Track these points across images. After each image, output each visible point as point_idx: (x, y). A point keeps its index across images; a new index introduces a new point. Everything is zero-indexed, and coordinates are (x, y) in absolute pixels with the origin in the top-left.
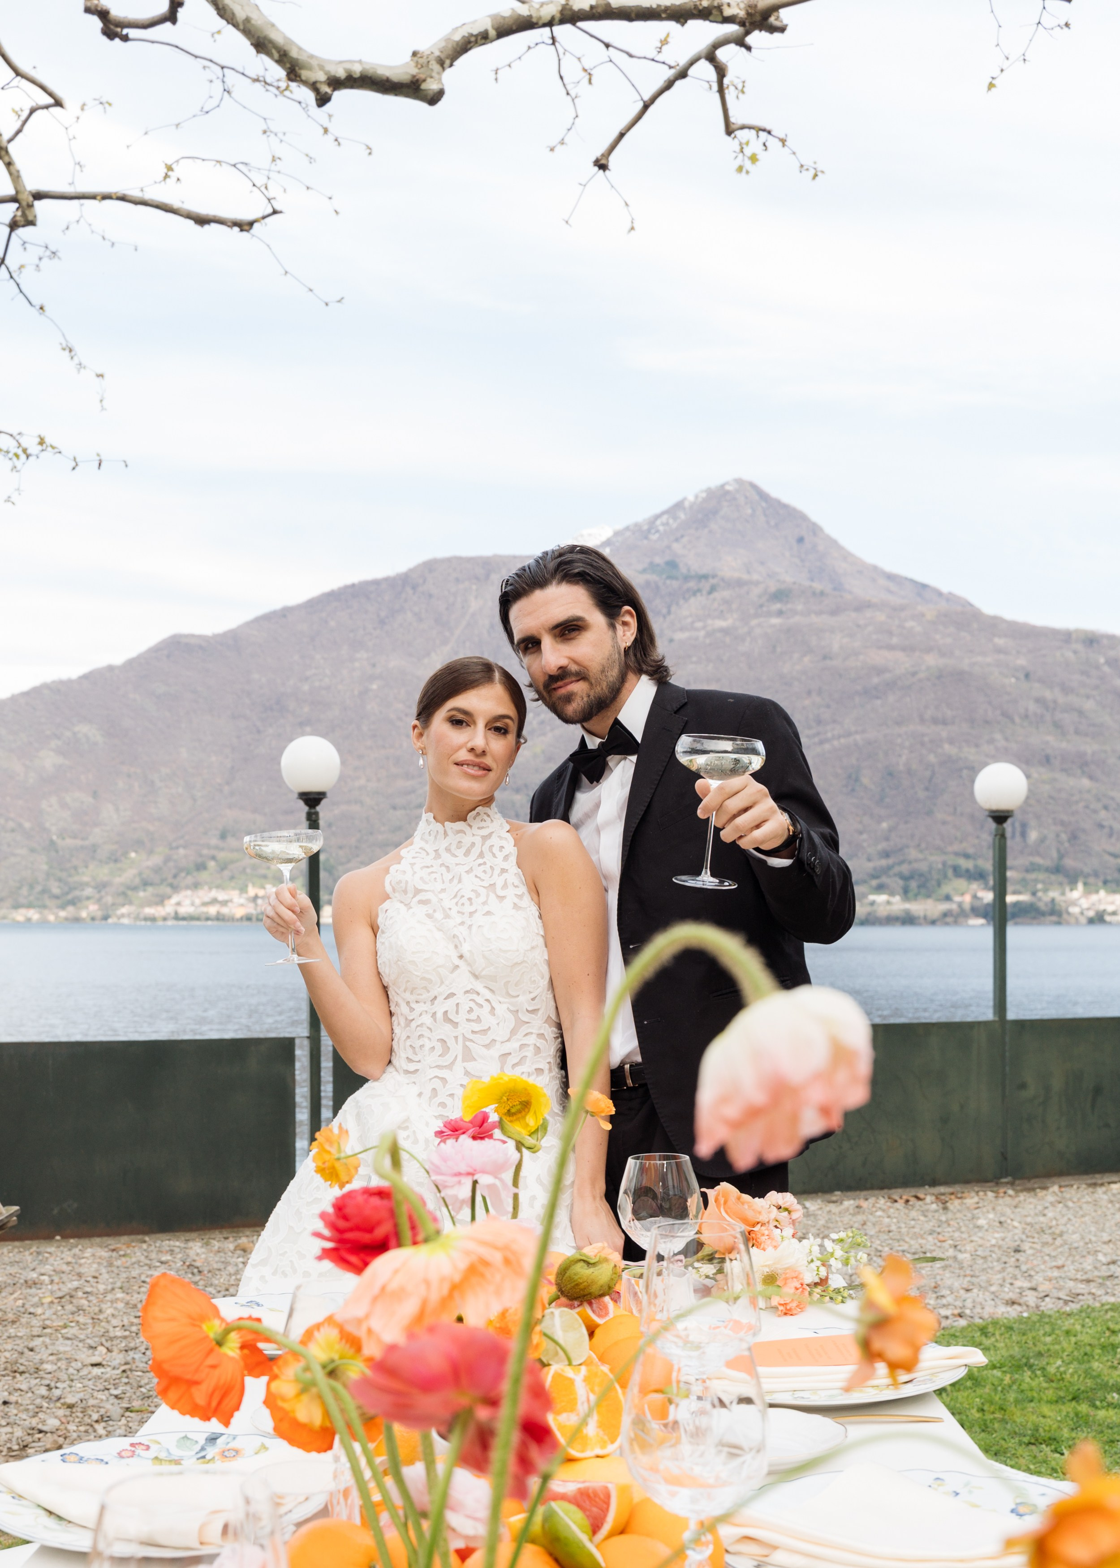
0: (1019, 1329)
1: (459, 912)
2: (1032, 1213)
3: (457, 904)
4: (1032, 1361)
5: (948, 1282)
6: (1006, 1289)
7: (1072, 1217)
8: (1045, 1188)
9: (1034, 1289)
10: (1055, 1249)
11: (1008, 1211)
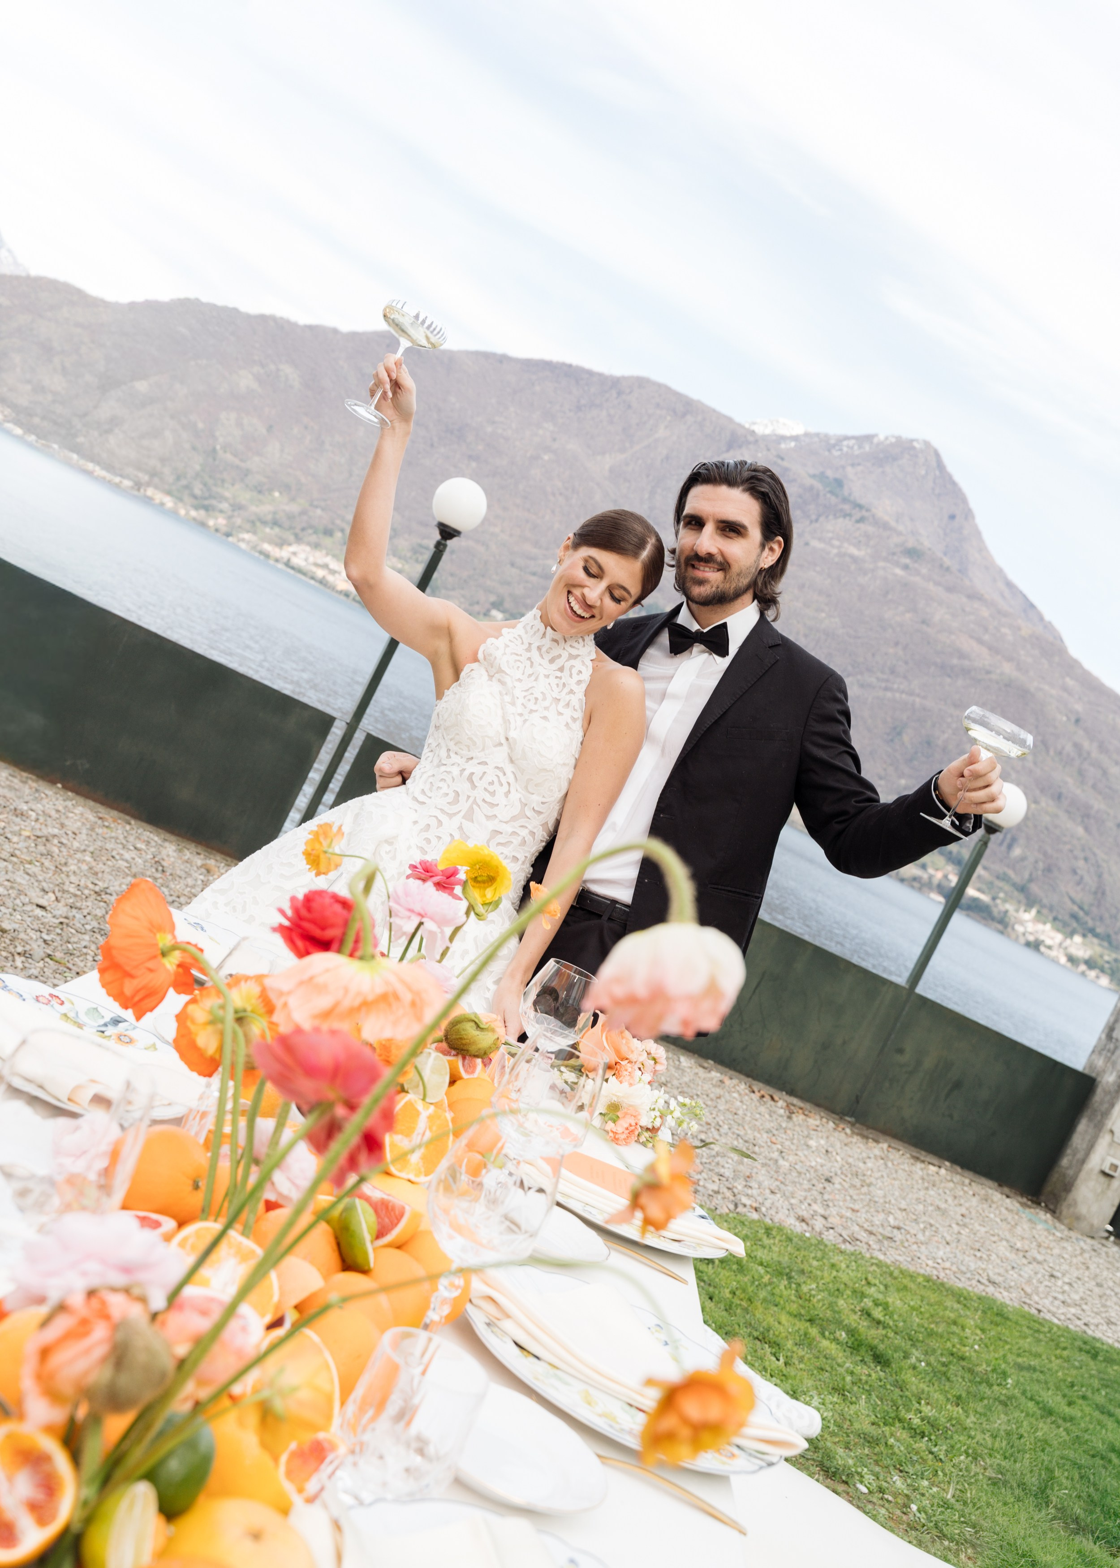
0: (797, 1244)
1: (523, 704)
2: (856, 1156)
3: (525, 697)
4: (793, 1274)
5: (761, 1178)
6: (803, 1207)
7: (885, 1176)
8: (877, 1141)
9: (825, 1218)
10: (858, 1194)
11: (838, 1145)
